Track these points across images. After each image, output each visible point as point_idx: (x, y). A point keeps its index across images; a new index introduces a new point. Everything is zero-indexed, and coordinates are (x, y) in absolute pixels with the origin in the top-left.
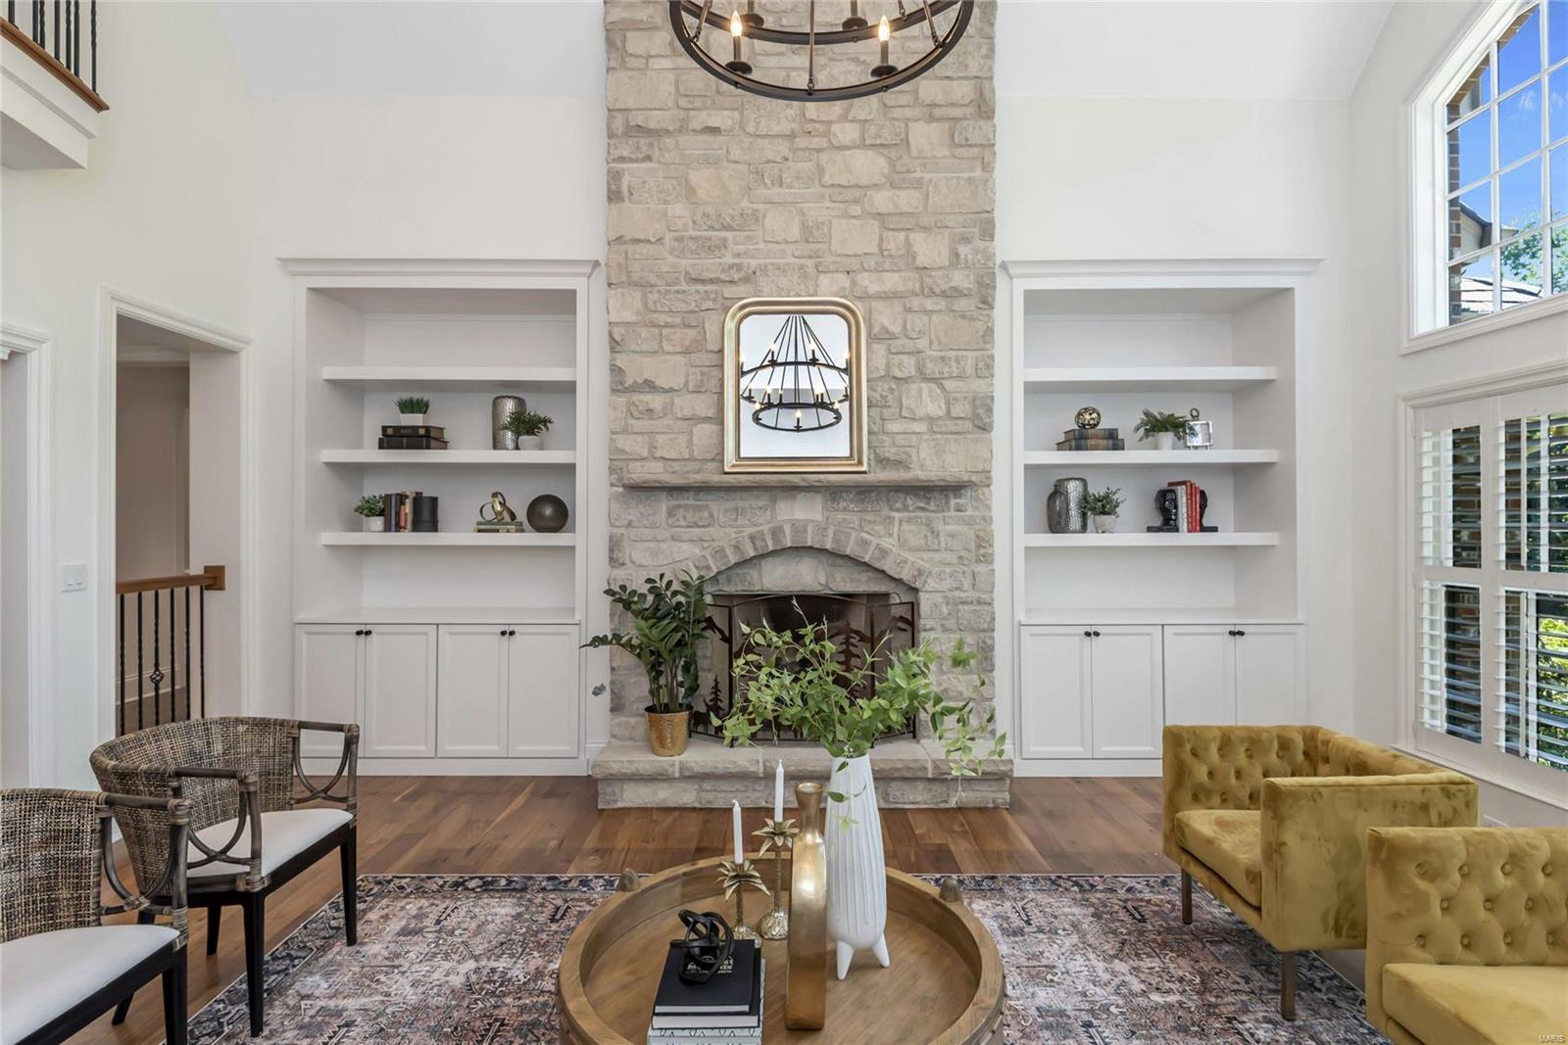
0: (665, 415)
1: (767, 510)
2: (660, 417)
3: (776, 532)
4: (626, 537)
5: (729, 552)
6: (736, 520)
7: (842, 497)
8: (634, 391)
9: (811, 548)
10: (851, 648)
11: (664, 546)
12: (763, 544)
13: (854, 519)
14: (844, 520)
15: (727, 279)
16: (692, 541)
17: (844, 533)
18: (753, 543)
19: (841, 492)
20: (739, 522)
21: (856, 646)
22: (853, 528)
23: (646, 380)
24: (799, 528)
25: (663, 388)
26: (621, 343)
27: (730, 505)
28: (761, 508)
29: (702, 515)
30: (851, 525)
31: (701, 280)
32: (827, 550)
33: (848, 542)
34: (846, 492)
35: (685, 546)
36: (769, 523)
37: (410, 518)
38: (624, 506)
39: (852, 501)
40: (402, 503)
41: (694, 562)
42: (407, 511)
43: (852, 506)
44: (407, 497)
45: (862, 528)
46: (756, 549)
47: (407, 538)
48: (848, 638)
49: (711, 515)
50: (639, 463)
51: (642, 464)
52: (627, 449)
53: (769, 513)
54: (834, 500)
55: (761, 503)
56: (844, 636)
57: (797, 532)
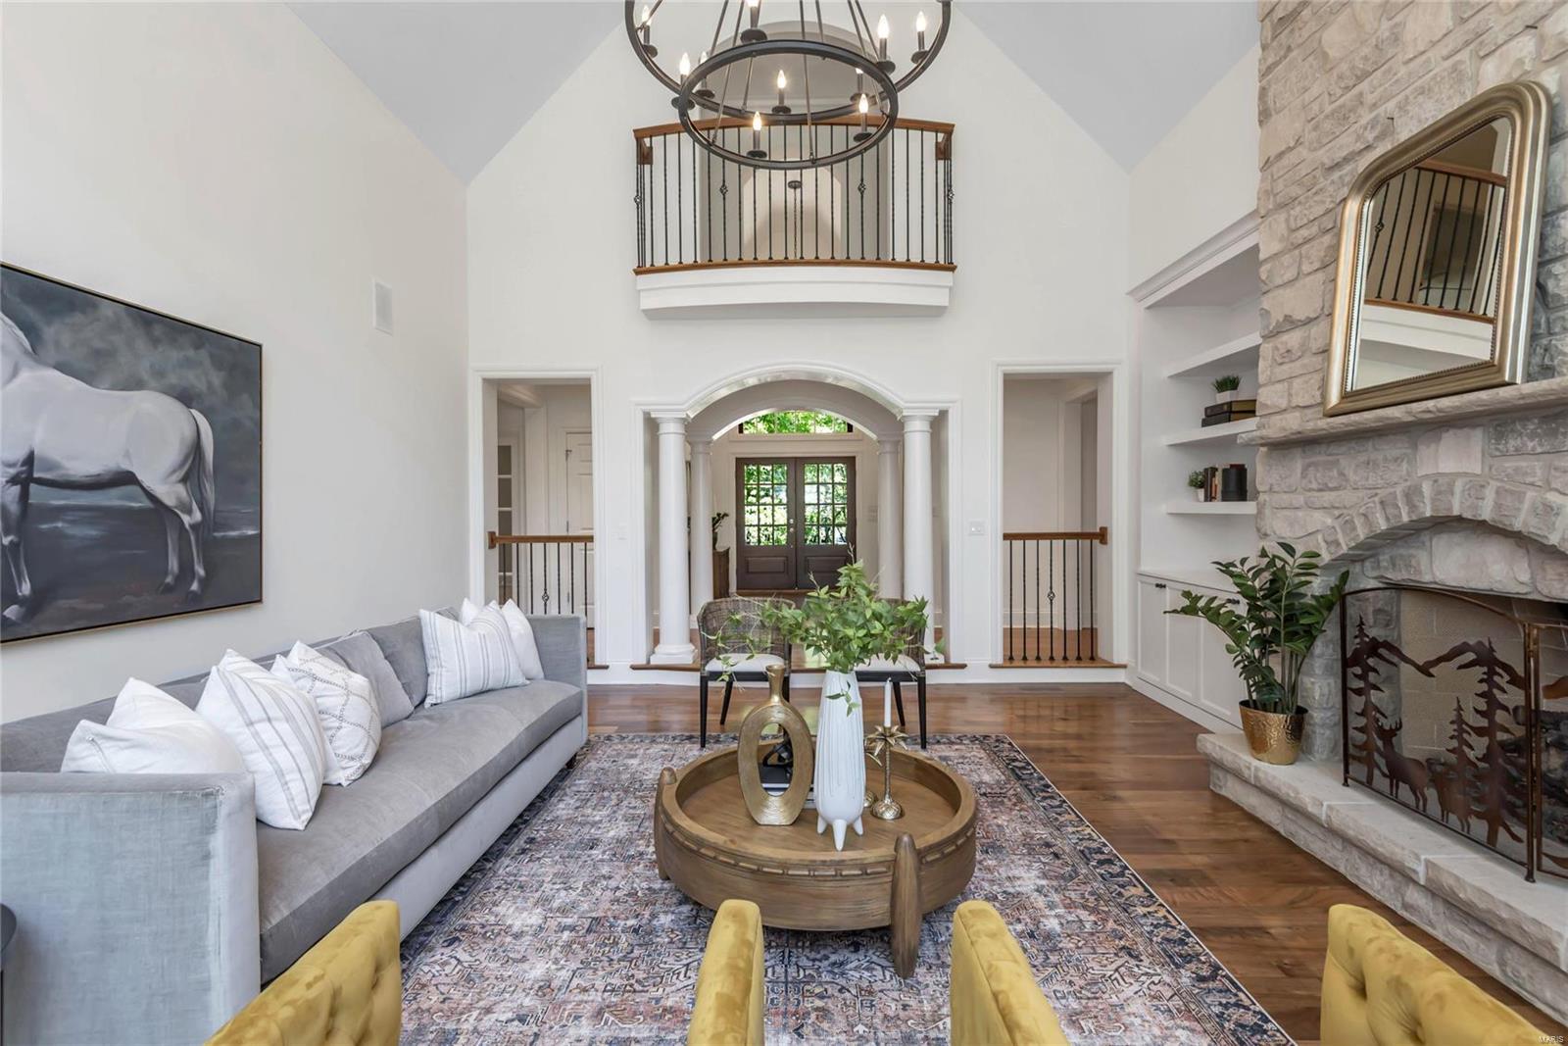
0: (1304, 352)
1: (1402, 461)
2: (1300, 357)
3: (1412, 495)
4: (1267, 504)
5: (1358, 522)
6: (1367, 479)
7: (1512, 431)
8: (1278, 332)
9: (1460, 519)
10: (1495, 691)
11: (1300, 514)
12: (1396, 512)
13: (1536, 468)
14: (1517, 470)
15: (1362, 147)
16: (1324, 508)
17: (1512, 493)
18: (1384, 509)
19: (1514, 422)
20: (1370, 482)
21: (1504, 692)
22: (1532, 484)
23: (1286, 316)
24: (1444, 484)
25: (1300, 321)
26: (1267, 282)
27: (1362, 458)
28: (1396, 460)
29: (1331, 474)
30: (1529, 480)
31: (1337, 164)
32: (1484, 522)
33: (1519, 509)
34: (1520, 419)
35: (1318, 515)
36: (1406, 480)
37: (1220, 488)
38: (1268, 468)
39: (1532, 436)
40: (1214, 476)
41: (1324, 536)
42: (1217, 482)
43: (1530, 445)
44: (1217, 470)
45: (1548, 482)
46: (1387, 519)
47: (1220, 507)
48: (1491, 673)
49: (1342, 474)
50: (1278, 417)
51: (1281, 417)
52: (1269, 403)
53: (1405, 465)
54: (1500, 436)
55: (1396, 452)
56: (1485, 669)
57: (1439, 493)
